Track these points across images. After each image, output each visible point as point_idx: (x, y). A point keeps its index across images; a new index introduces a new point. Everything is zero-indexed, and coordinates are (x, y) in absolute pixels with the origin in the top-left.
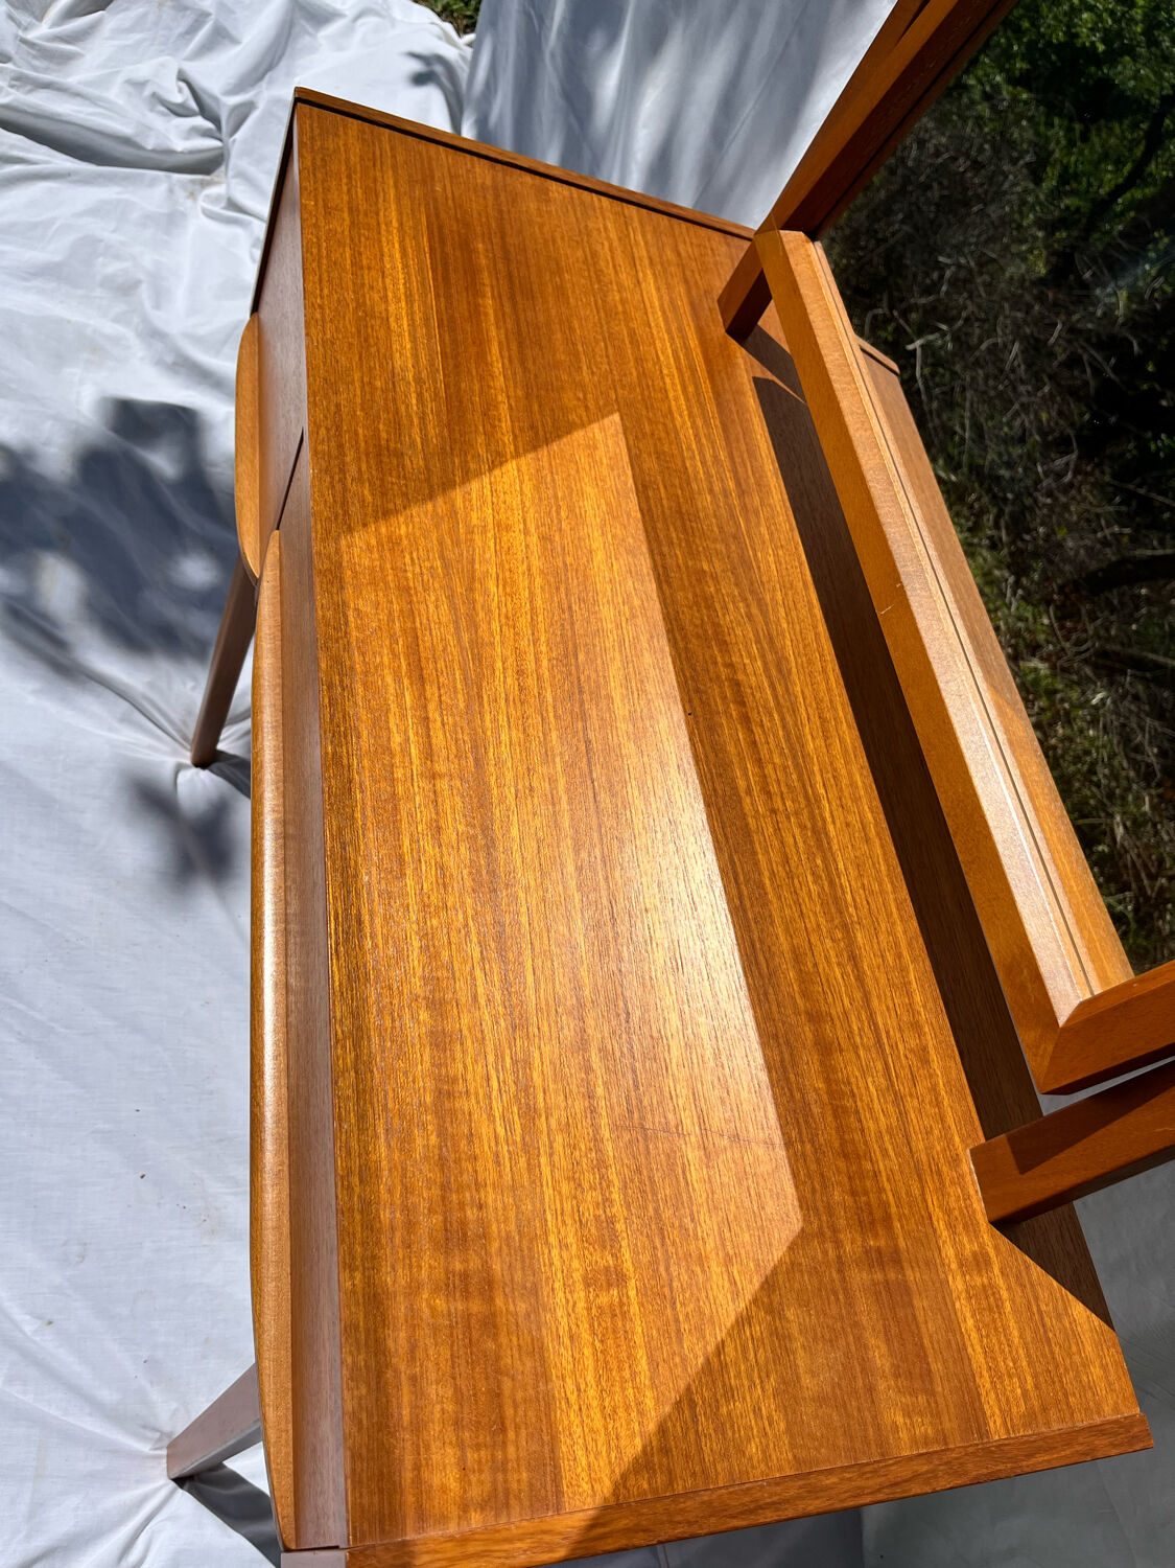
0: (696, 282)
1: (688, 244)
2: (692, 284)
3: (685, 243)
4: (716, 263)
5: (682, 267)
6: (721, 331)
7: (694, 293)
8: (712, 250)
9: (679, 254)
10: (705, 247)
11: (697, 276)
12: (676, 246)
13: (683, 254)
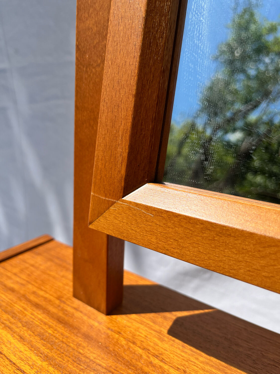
0: (45, 299)
1: (13, 277)
2: (43, 303)
3: (9, 278)
4: (44, 272)
5: (24, 297)
6: (102, 317)
7: (52, 309)
8: (33, 266)
9: (12, 290)
10: (27, 268)
11: (41, 293)
12: (5, 286)
13: (16, 287)
